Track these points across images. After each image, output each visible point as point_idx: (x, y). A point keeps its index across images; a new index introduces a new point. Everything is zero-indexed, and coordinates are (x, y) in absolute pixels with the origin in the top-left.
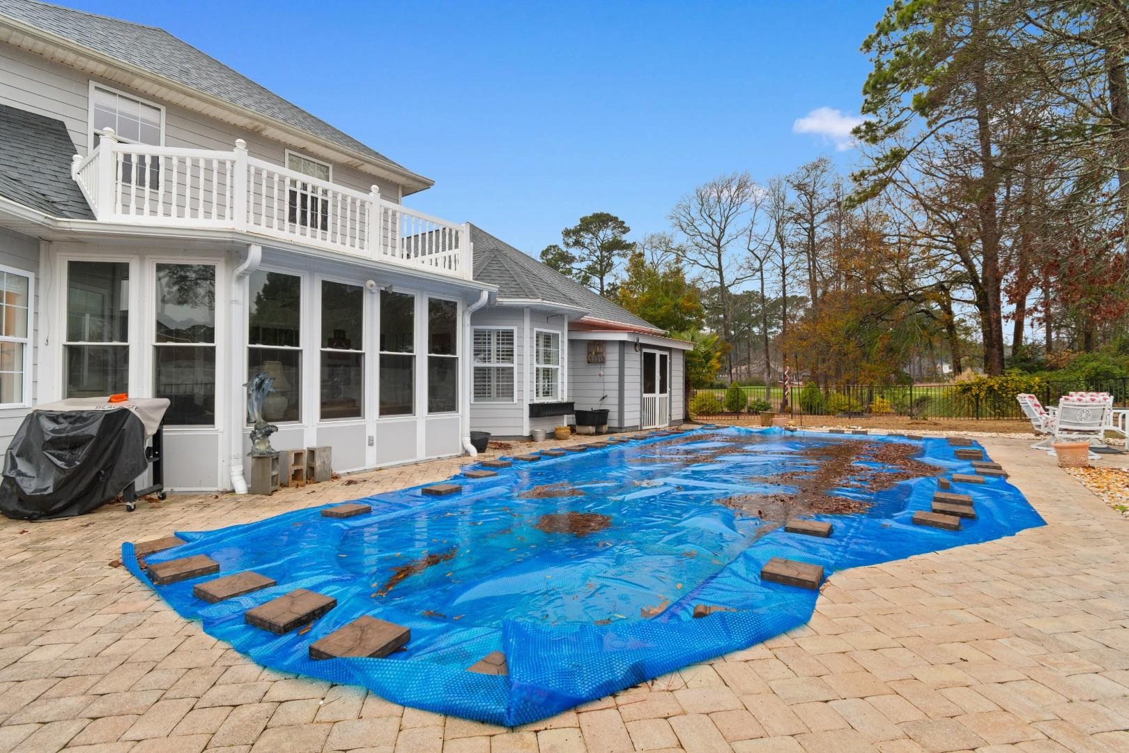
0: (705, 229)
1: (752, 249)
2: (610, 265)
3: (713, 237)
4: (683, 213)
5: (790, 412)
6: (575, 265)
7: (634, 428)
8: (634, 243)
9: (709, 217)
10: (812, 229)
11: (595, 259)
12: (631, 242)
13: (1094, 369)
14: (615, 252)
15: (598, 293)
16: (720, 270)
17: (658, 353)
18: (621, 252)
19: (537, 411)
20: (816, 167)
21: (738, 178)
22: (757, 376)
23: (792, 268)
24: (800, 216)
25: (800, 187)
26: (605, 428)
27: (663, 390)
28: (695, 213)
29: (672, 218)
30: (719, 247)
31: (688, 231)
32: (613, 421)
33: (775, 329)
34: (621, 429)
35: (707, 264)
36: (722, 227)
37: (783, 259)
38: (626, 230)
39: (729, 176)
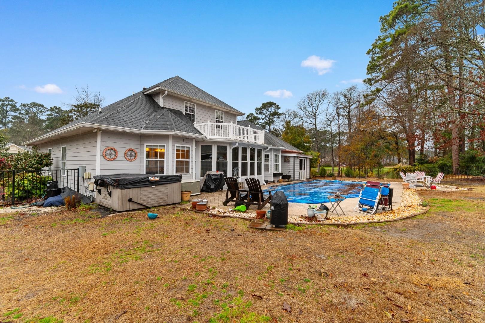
0: (310, 110)
1: (327, 118)
2: (273, 121)
3: (313, 112)
4: (302, 104)
5: (341, 176)
6: (260, 121)
7: (297, 180)
8: (282, 113)
9: (312, 105)
10: (349, 111)
11: (267, 119)
12: (281, 113)
13: (441, 163)
14: (275, 116)
15: (269, 132)
16: (315, 125)
17: (303, 159)
18: (278, 117)
19: (275, 175)
20: (351, 89)
21: (322, 91)
22: (328, 163)
23: (342, 125)
24: (345, 107)
25: (345, 96)
26: (290, 180)
27: (304, 170)
28: (306, 104)
29: (298, 105)
30: (315, 116)
31: (304, 110)
32: (292, 178)
33: (335, 144)
34: (294, 180)
35: (310, 122)
36: (316, 109)
37: (339, 122)
38: (279, 108)
39: (319, 90)
